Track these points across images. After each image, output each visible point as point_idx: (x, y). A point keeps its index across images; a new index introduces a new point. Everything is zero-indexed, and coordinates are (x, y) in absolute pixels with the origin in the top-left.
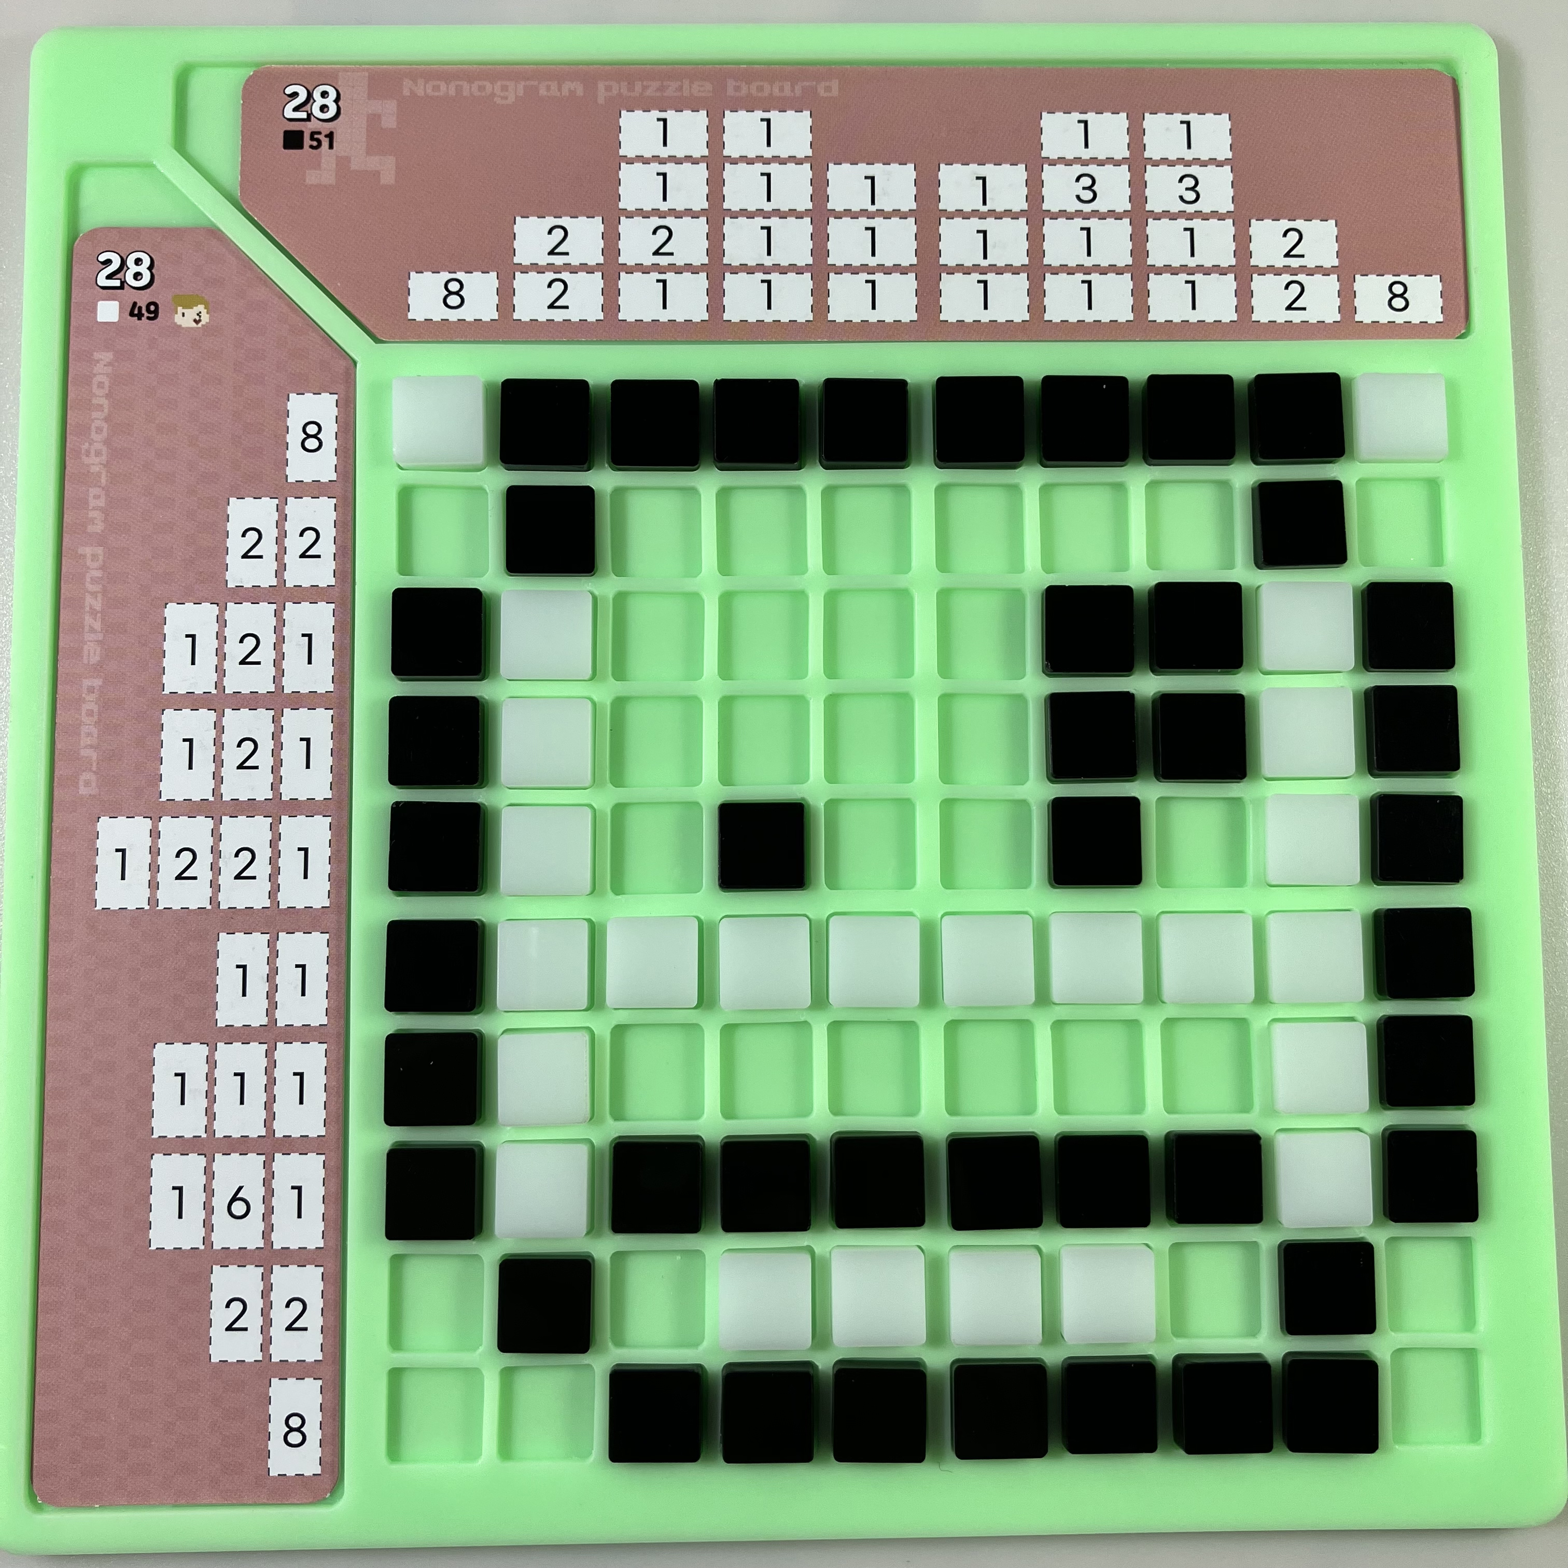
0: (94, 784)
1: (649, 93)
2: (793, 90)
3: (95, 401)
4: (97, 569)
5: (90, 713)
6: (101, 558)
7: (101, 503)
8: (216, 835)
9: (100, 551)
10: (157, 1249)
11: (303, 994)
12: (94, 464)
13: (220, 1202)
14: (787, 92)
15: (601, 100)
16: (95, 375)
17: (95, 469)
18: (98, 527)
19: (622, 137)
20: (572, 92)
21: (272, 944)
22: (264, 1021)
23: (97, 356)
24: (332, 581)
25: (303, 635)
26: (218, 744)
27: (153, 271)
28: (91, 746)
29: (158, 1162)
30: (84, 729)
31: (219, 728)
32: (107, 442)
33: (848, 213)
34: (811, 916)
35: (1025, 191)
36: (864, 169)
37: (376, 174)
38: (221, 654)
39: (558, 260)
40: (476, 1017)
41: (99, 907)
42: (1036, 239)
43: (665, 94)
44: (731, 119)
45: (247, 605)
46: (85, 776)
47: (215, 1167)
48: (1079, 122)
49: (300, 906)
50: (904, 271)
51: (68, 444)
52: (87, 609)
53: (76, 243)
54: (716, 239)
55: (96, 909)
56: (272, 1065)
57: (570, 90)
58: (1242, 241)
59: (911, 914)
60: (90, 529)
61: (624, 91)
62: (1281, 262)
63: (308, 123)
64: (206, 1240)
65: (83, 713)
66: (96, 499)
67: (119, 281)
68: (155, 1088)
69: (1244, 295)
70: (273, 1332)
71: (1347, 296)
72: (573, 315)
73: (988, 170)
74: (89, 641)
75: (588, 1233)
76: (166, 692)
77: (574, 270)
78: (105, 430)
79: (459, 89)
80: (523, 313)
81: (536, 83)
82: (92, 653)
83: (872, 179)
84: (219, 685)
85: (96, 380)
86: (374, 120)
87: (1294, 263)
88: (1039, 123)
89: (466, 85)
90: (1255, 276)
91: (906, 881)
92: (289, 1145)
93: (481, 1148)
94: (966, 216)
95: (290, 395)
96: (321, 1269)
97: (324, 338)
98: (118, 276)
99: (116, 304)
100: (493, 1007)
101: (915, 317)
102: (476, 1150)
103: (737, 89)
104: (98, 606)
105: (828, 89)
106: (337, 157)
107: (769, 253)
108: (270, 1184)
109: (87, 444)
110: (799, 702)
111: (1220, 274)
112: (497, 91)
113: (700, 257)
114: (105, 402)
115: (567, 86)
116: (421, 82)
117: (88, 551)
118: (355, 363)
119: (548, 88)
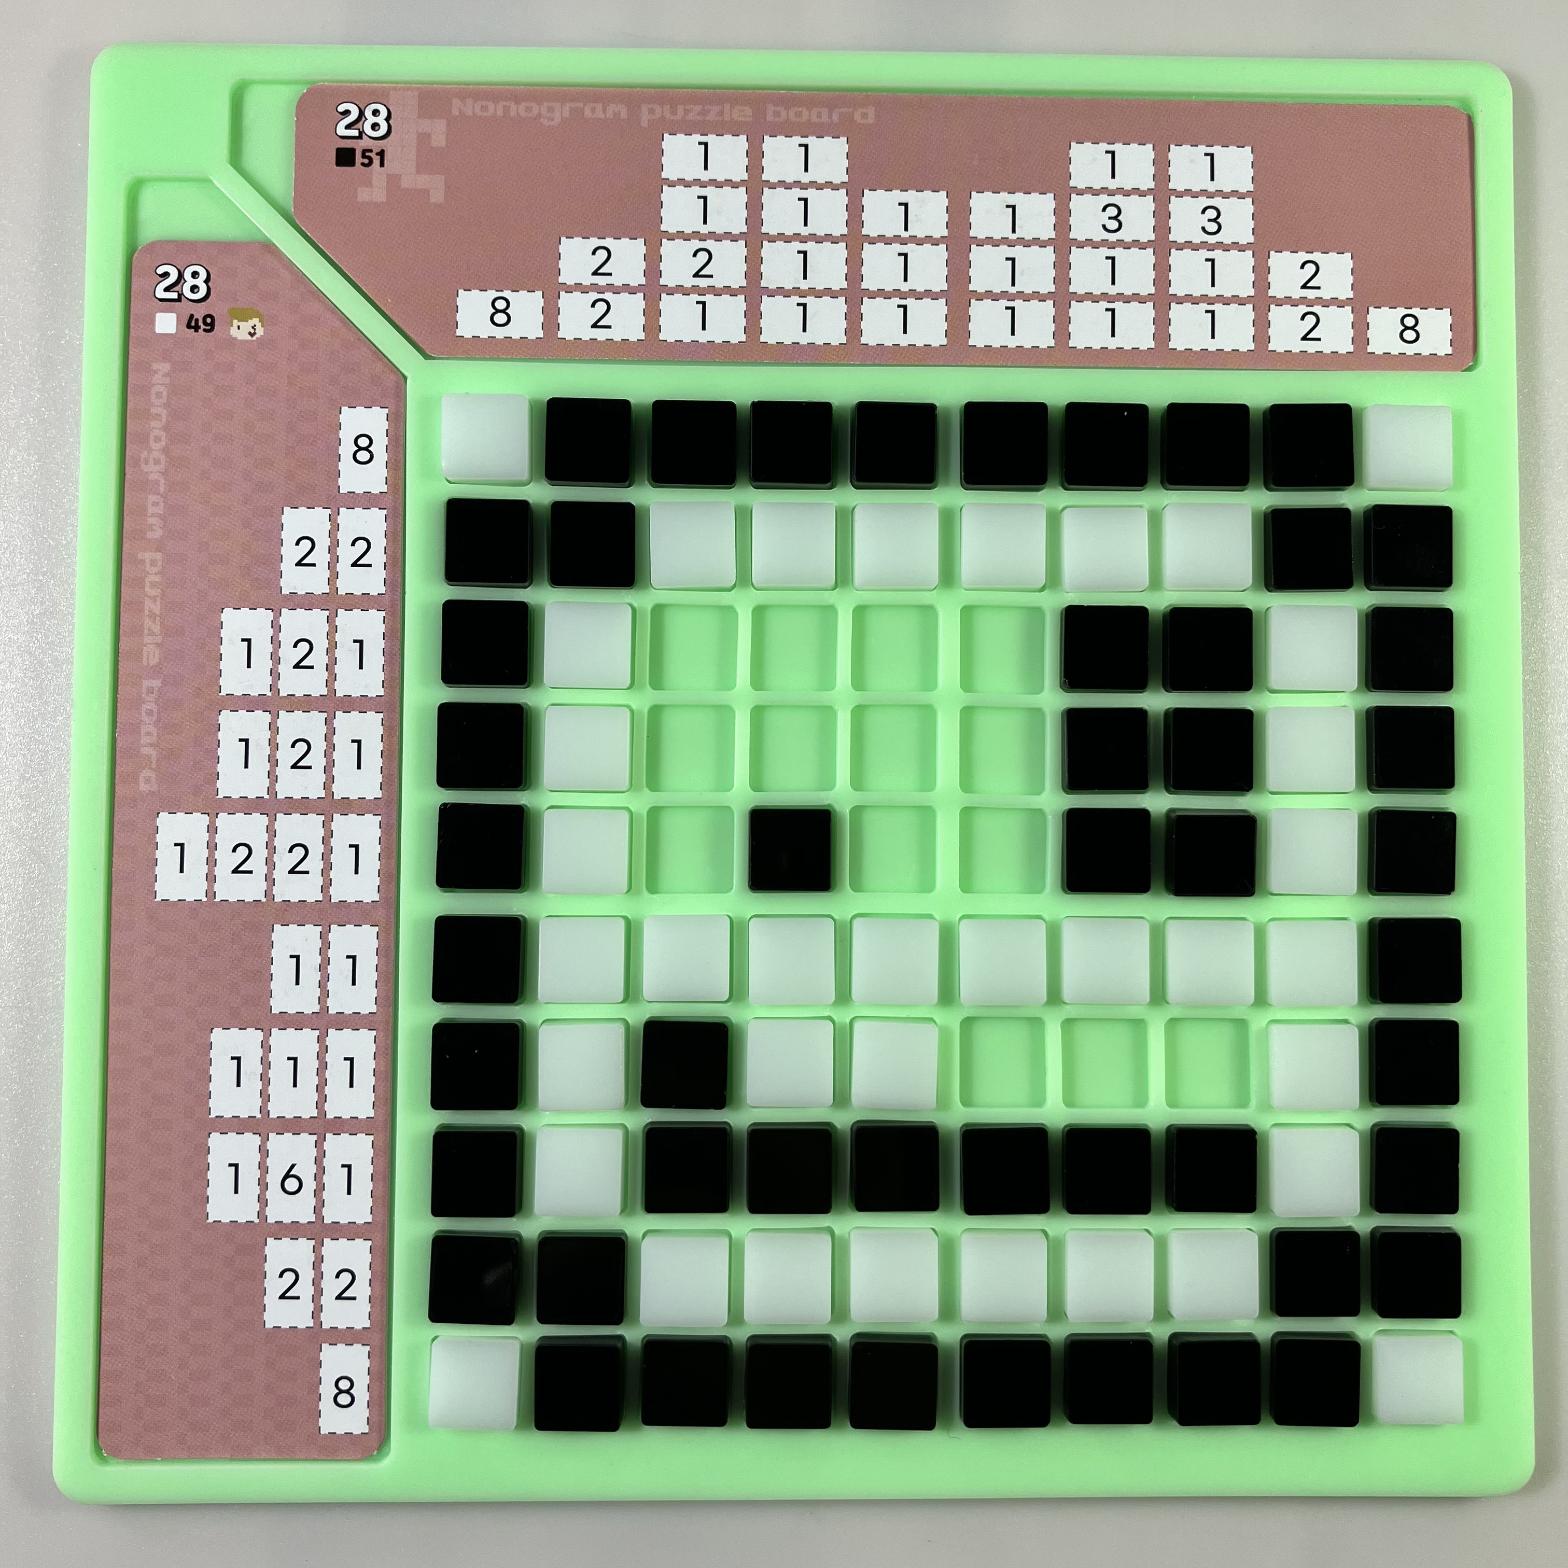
0: (153, 781)
1: (691, 116)
2: (830, 117)
3: (153, 411)
4: (156, 574)
5: (150, 713)
6: (160, 563)
7: (160, 510)
8: (271, 832)
9: (158, 556)
10: (214, 1221)
11: (354, 983)
12: (152, 472)
13: (274, 1179)
14: (825, 118)
15: (645, 124)
16: (153, 385)
17: (153, 477)
18: (158, 533)
19: (664, 160)
20: (617, 115)
21: (323, 936)
22: (317, 1008)
23: (155, 366)
24: (383, 590)
25: (355, 641)
26: (274, 745)
27: (210, 284)
28: (151, 745)
29: (215, 1140)
30: (143, 730)
31: (274, 729)
32: (165, 450)
33: (882, 239)
34: (836, 917)
35: (1053, 219)
36: (898, 196)
37: (426, 192)
38: (276, 659)
39: (602, 281)
40: (517, 1008)
41: (158, 899)
42: (1062, 267)
43: (708, 118)
44: (770, 144)
45: (300, 611)
46: (146, 773)
47: (269, 1145)
48: (1107, 152)
49: (351, 900)
50: (934, 296)
51: (127, 452)
52: (147, 612)
53: (135, 256)
54: (754, 262)
55: (156, 900)
56: (323, 1050)
57: (615, 114)
58: (1261, 272)
59: (930, 917)
60: (150, 535)
61: (668, 115)
62: (1298, 293)
63: (359, 140)
64: (261, 1214)
65: (143, 714)
66: (155, 506)
67: (177, 293)
68: (212, 1071)
69: (1262, 325)
70: (323, 1300)
71: (1360, 328)
72: (616, 335)
73: (1017, 198)
74: (149, 644)
75: (622, 1211)
76: (223, 693)
77: (616, 290)
78: (163, 439)
79: (506, 109)
80: (567, 331)
81: (581, 105)
82: (151, 655)
83: (906, 205)
84: (273, 687)
85: (153, 391)
86: (423, 138)
87: (1311, 294)
88: (1068, 153)
89: (513, 106)
90: (1272, 306)
91: (926, 884)
92: (340, 1126)
93: (521, 1129)
94: (995, 243)
95: (343, 408)
96: (369, 1243)
97: (375, 353)
98: (175, 289)
99: (174, 316)
100: (534, 999)
101: (944, 341)
102: (517, 1132)
103: (777, 114)
104: (157, 609)
105: (864, 115)
106: (388, 175)
107: (805, 277)
108: (322, 1162)
109: (146, 452)
110: (827, 713)
111: (1239, 304)
112: (544, 111)
113: (738, 280)
114: (163, 412)
115: (611, 108)
116: (469, 102)
117: (147, 556)
118: (405, 378)
119: (593, 110)
